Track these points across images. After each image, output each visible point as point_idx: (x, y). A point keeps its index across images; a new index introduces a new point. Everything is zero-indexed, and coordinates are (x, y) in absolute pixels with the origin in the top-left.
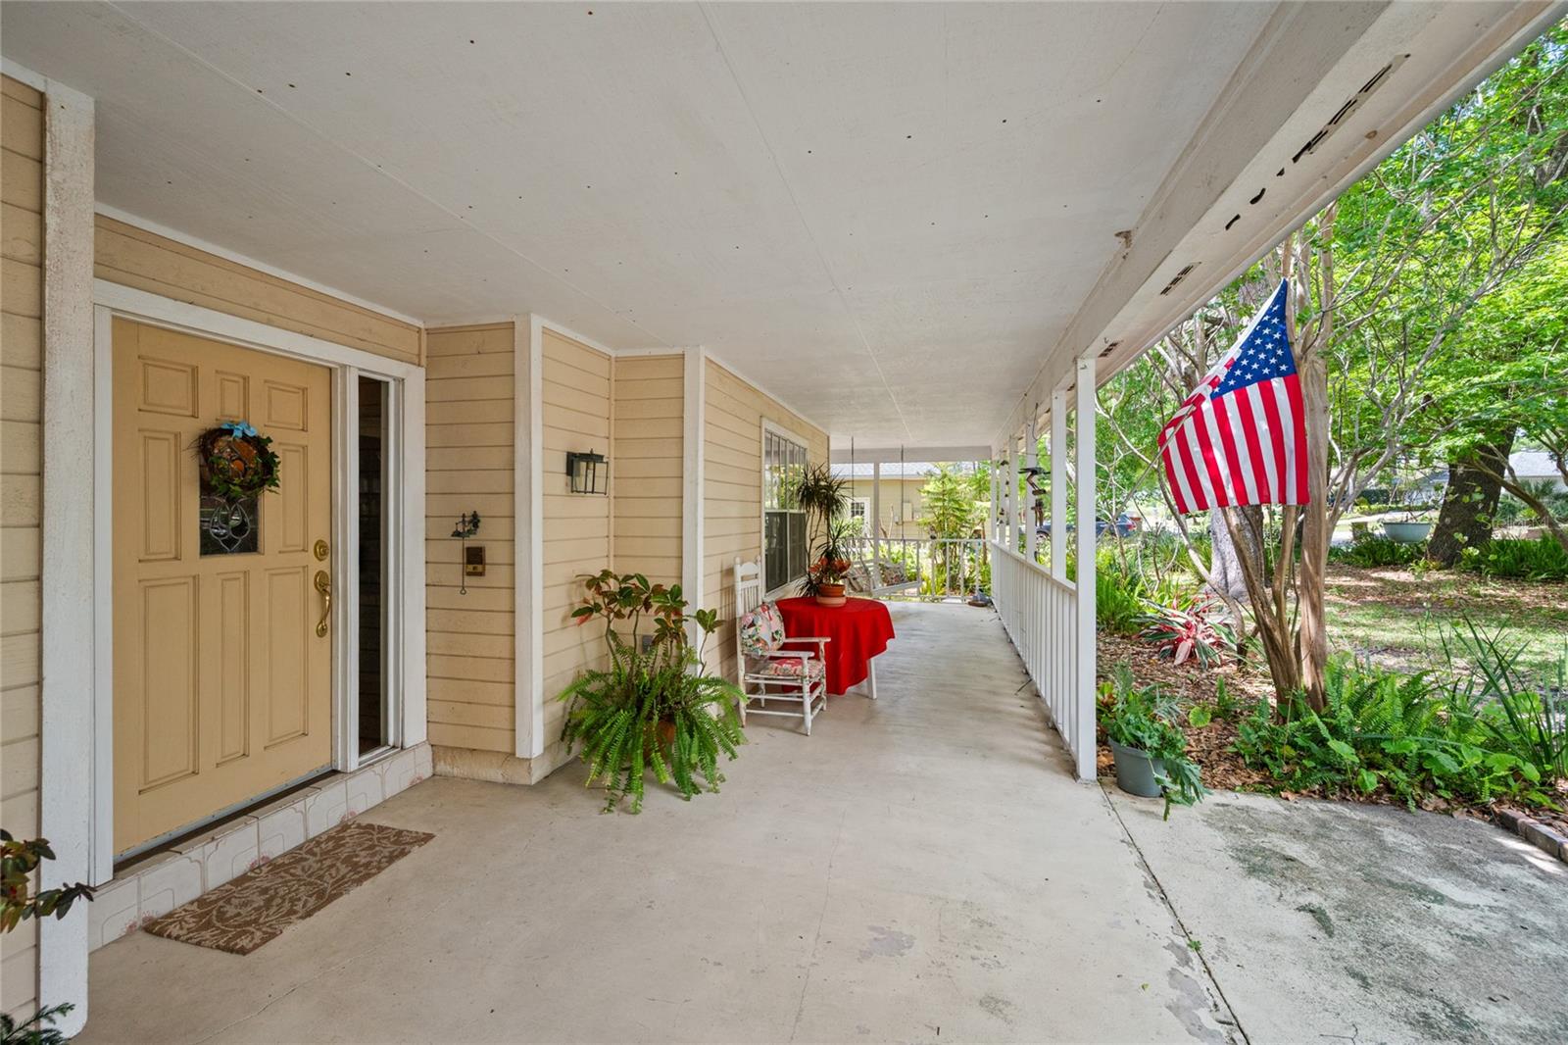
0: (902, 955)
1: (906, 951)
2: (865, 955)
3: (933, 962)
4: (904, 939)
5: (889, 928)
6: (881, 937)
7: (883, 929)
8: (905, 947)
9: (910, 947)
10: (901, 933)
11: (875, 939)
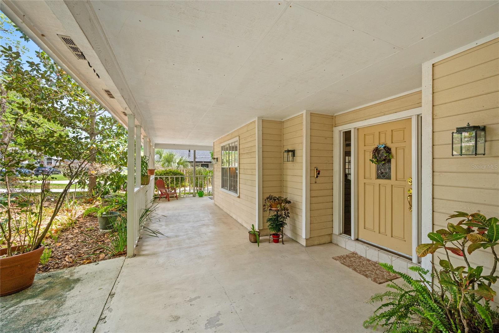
0: (207, 320)
1: (207, 322)
2: (219, 314)
3: (196, 323)
4: (209, 326)
5: (216, 328)
6: (217, 323)
7: (218, 326)
8: (208, 323)
9: (206, 324)
10: (211, 328)
11: (218, 321)
